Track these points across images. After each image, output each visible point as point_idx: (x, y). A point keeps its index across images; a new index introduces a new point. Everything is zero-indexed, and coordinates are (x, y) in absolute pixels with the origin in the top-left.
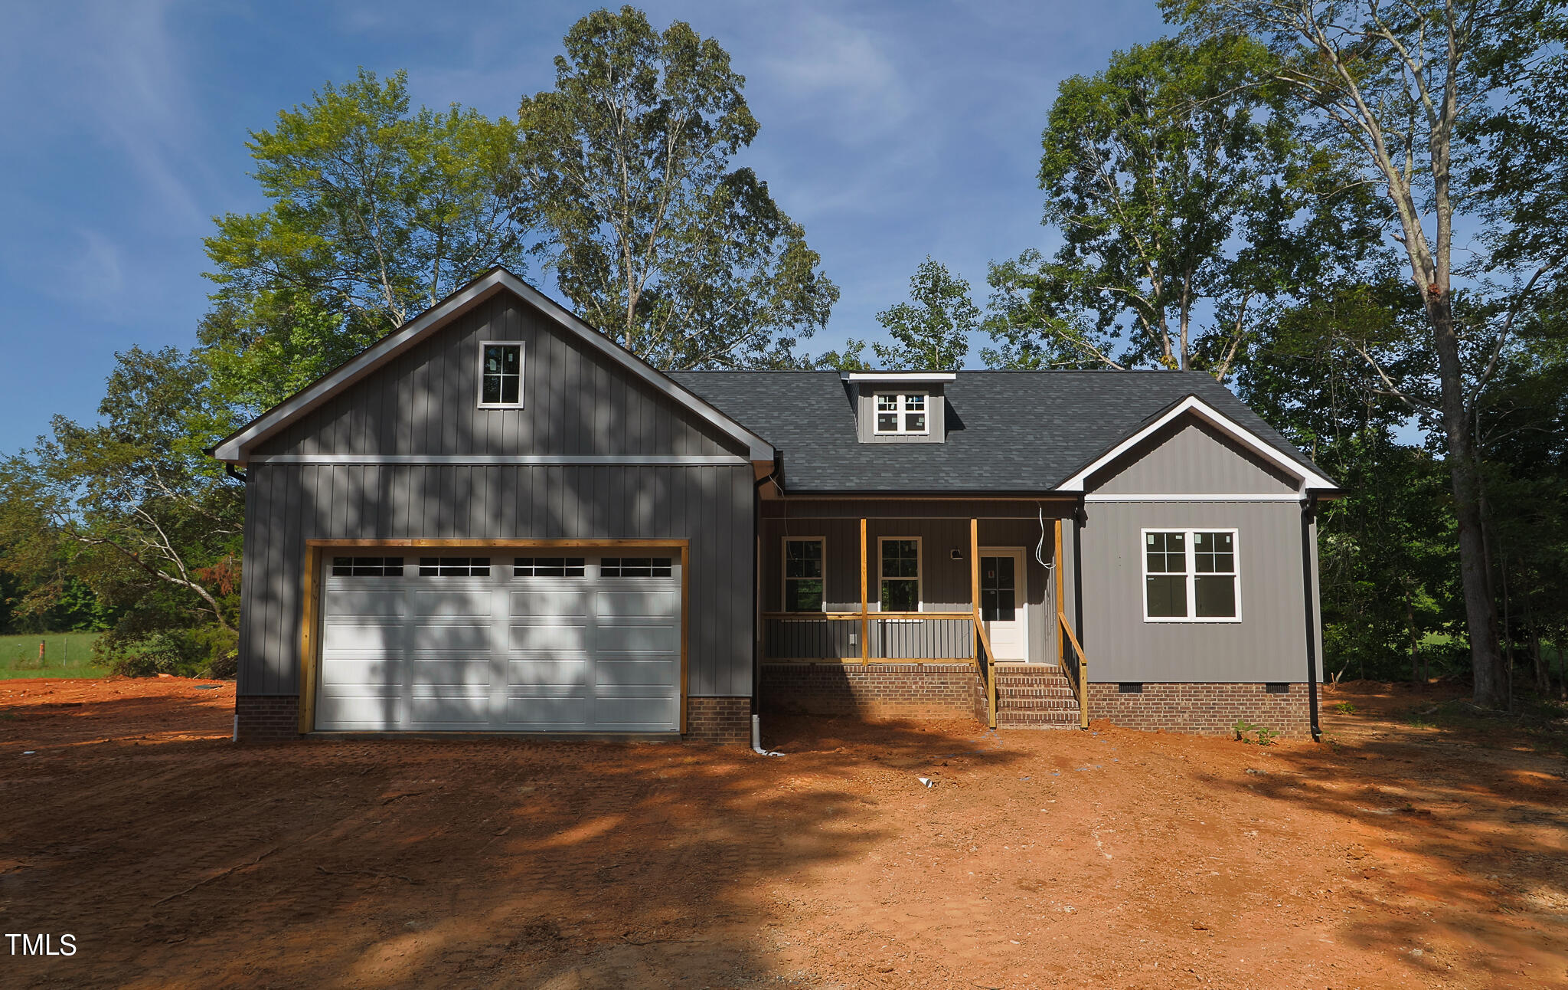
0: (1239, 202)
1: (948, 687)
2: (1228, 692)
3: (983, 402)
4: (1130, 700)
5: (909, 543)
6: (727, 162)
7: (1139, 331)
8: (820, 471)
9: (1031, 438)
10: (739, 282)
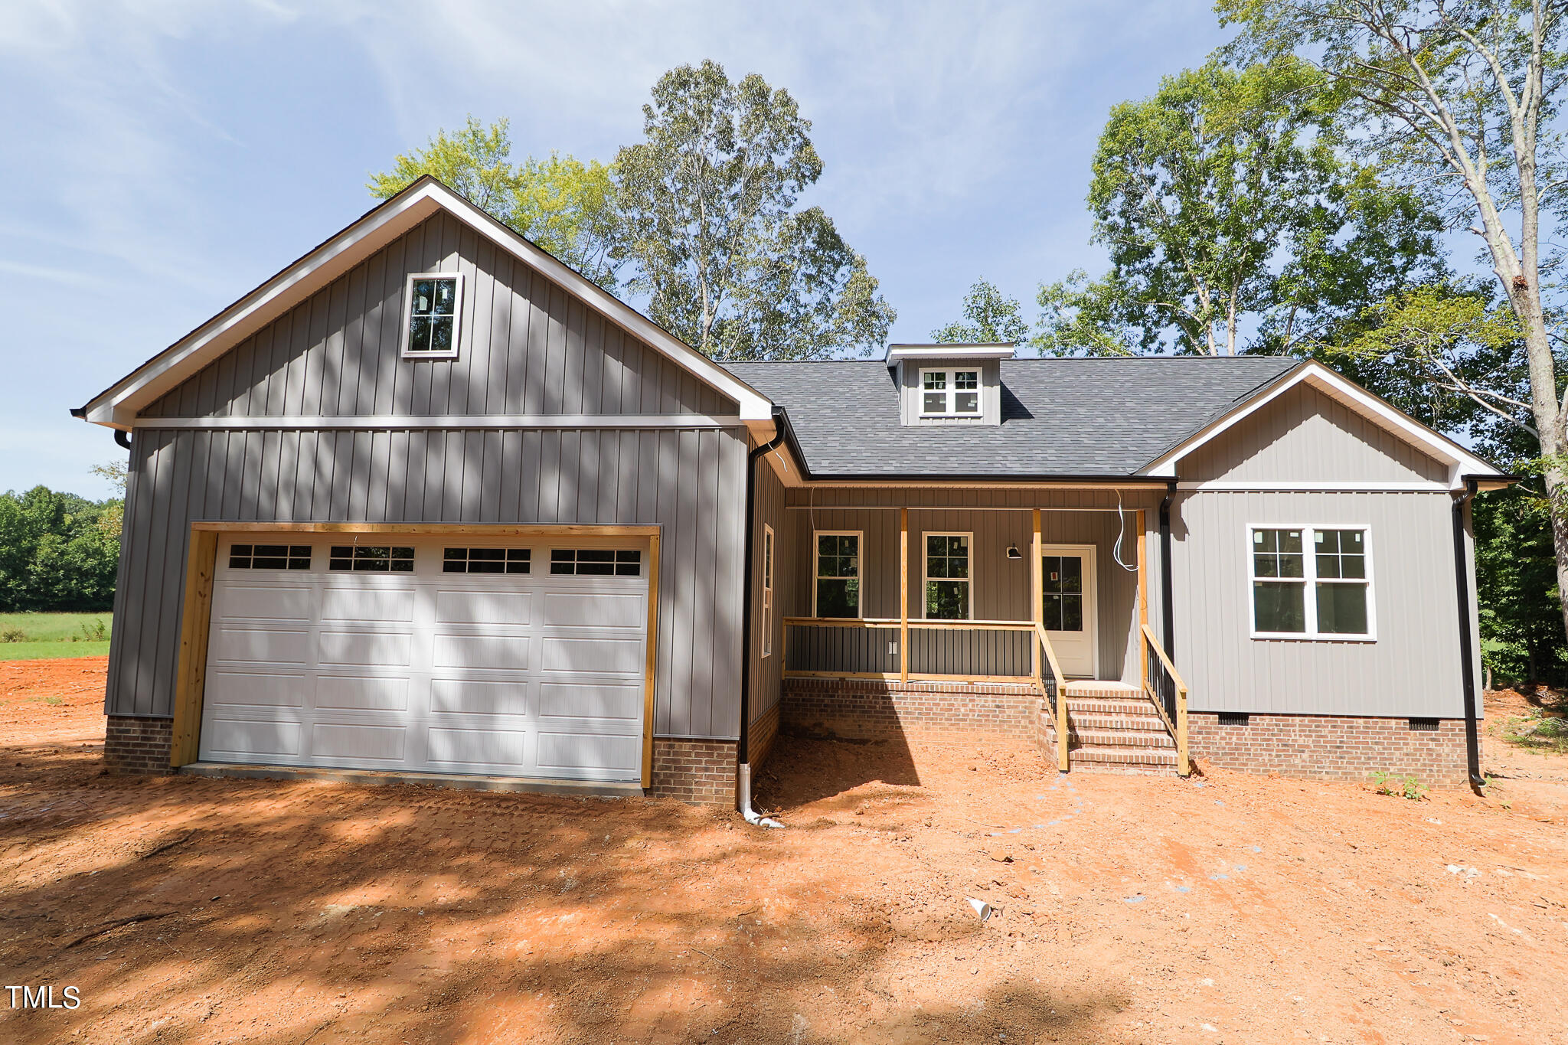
0: (1285, 218)
1: (1004, 712)
2: (1358, 727)
3: (1042, 386)
4: (1233, 734)
5: (958, 539)
6: (796, 200)
7: (1182, 347)
8: (855, 455)
9: (1102, 420)
10: (806, 307)
